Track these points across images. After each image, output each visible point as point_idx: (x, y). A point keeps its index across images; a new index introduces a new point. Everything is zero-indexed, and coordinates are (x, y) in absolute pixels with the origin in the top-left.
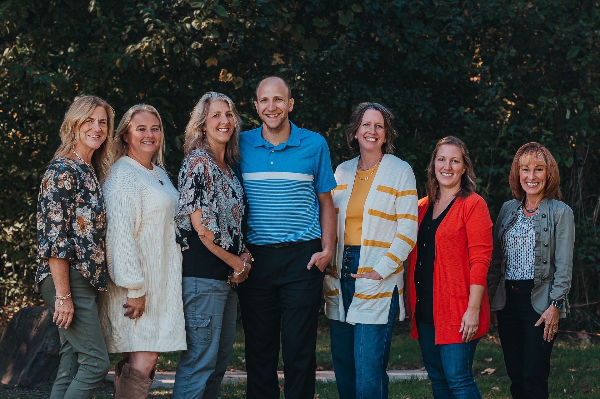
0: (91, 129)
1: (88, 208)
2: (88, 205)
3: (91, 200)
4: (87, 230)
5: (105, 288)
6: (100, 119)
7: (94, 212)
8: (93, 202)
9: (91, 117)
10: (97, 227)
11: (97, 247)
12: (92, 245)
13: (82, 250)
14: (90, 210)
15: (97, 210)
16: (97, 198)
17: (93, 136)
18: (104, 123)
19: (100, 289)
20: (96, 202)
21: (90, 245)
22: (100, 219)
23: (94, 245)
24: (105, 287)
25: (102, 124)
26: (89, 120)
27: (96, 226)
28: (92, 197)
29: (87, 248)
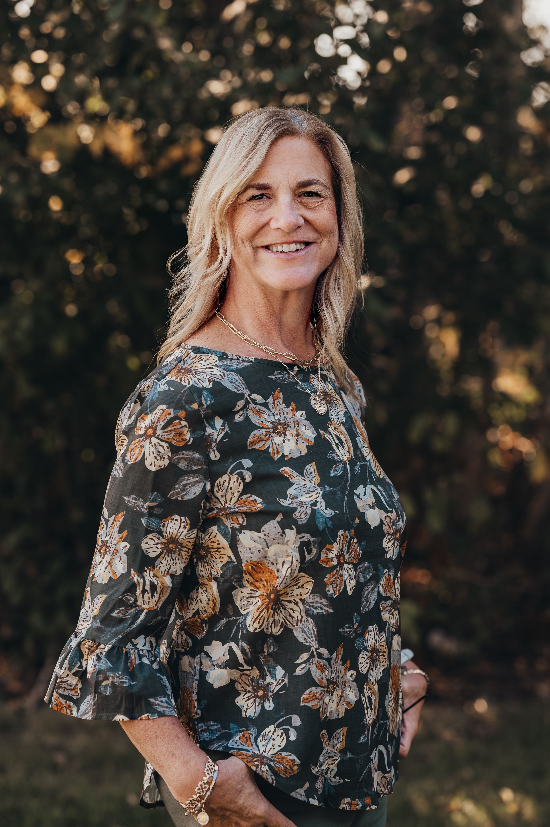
0: (266, 224)
1: (284, 525)
2: (279, 518)
3: (291, 491)
4: (292, 606)
5: (368, 800)
6: (294, 183)
7: (307, 537)
8: (305, 498)
9: (262, 181)
10: (330, 590)
11: (329, 660)
12: (312, 656)
13: (269, 679)
14: (291, 534)
15: (321, 526)
16: (317, 480)
17: (280, 249)
18: (316, 194)
19: (345, 804)
20: (317, 495)
21: (304, 656)
22: (340, 556)
23: (320, 655)
24: (367, 795)
25: (307, 200)
26: (252, 192)
27: (325, 585)
28: (297, 480)
29: (290, 669)
